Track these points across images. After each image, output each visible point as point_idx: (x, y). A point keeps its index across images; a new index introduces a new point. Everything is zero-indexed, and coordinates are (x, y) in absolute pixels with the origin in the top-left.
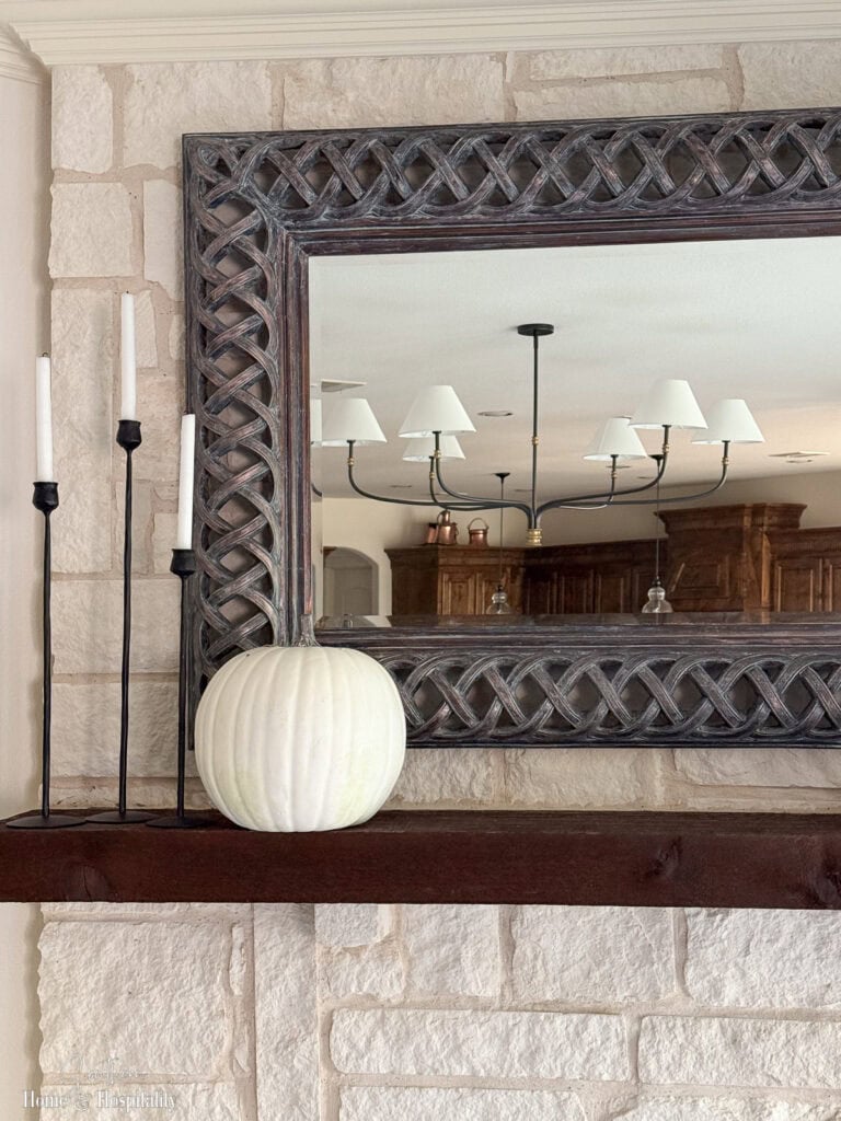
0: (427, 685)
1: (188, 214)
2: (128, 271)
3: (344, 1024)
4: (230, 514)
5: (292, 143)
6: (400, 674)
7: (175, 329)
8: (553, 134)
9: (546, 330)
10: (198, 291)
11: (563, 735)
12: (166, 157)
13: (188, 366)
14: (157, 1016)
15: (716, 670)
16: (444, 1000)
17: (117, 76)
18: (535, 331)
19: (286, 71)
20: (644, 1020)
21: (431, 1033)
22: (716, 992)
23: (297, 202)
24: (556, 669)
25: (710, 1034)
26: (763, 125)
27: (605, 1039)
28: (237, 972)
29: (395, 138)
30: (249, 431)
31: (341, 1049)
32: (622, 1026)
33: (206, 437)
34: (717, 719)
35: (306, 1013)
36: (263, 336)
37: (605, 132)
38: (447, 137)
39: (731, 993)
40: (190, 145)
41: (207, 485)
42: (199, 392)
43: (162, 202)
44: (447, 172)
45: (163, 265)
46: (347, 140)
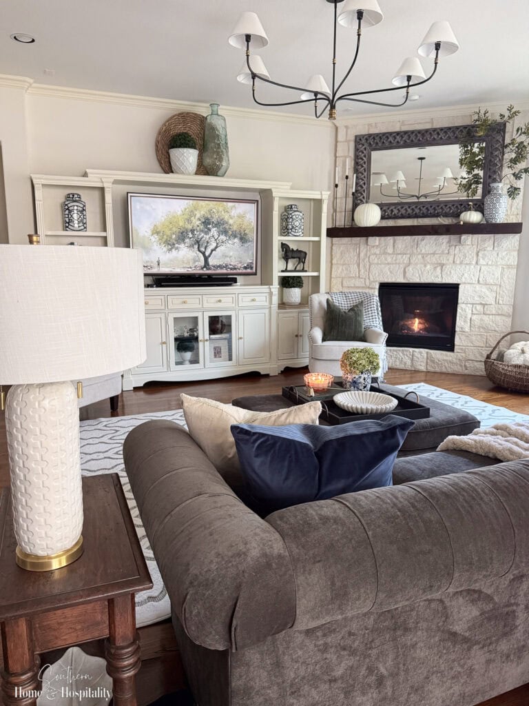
0: (385, 210)
1: (356, 146)
2: (346, 154)
3: (372, 257)
4: (359, 188)
5: (370, 135)
6: (381, 209)
7: (353, 162)
8: (406, 133)
9: (424, 158)
10: (357, 157)
11: (403, 217)
12: (353, 138)
13: (355, 167)
14: (347, 256)
15: (424, 207)
16: (385, 253)
17: (347, 127)
18: (421, 159)
19: (370, 125)
20: (412, 254)
21: (383, 257)
22: (421, 251)
23: (370, 144)
24: (402, 208)
25: (420, 257)
26: (435, 130)
27: (405, 259)
28: (358, 250)
29: (384, 134)
30: (363, 176)
31: (371, 259)
32: (409, 256)
33: (357, 177)
34: (423, 214)
35: (366, 255)
36: (365, 163)
37: (413, 132)
38: (391, 134)
39: (423, 251)
40: (356, 137)
41: (357, 184)
42: (356, 171)
43: (352, 145)
44: (391, 139)
45: (352, 154)
46: (377, 135)
